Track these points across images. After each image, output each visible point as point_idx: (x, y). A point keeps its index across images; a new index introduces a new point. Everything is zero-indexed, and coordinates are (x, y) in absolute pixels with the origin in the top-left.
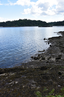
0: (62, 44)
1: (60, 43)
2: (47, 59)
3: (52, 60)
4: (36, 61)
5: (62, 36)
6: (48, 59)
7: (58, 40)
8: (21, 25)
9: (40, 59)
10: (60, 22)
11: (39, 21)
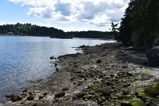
0: (77, 67)
1: (74, 64)
2: (37, 99)
3: (47, 99)
4: (13, 103)
5: (82, 53)
6: (40, 98)
7: (73, 60)
8: (20, 32)
9: (24, 99)
10: (84, 32)
11: (52, 28)
